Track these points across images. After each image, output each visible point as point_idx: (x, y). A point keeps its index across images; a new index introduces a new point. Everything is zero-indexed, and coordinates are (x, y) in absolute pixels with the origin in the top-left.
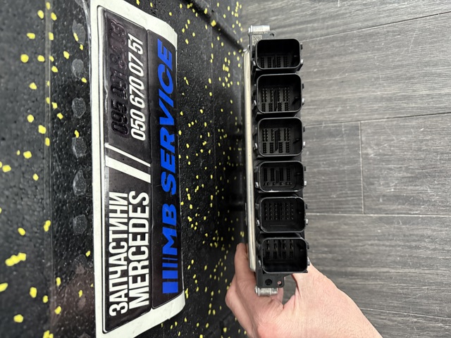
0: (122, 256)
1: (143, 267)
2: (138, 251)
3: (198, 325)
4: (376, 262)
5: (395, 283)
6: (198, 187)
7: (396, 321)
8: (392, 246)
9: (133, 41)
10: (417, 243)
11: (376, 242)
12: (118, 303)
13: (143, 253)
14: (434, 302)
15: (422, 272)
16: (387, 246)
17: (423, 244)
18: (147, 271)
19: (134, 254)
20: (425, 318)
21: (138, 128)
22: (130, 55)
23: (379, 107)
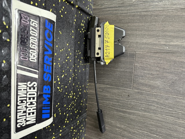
0: (24, 106)
1: (33, 109)
2: (31, 103)
3: (60, 126)
4: (135, 109)
5: (141, 118)
6: (63, 75)
7: (139, 132)
8: (142, 103)
9: (33, 22)
10: (151, 104)
11: (136, 101)
12: (21, 123)
13: (34, 104)
14: (154, 127)
15: (151, 115)
16: (140, 103)
17: (153, 104)
18: (35, 111)
19: (29, 105)
20: (150, 132)
21: (33, 57)
22: (31, 28)
23: (144, 47)
